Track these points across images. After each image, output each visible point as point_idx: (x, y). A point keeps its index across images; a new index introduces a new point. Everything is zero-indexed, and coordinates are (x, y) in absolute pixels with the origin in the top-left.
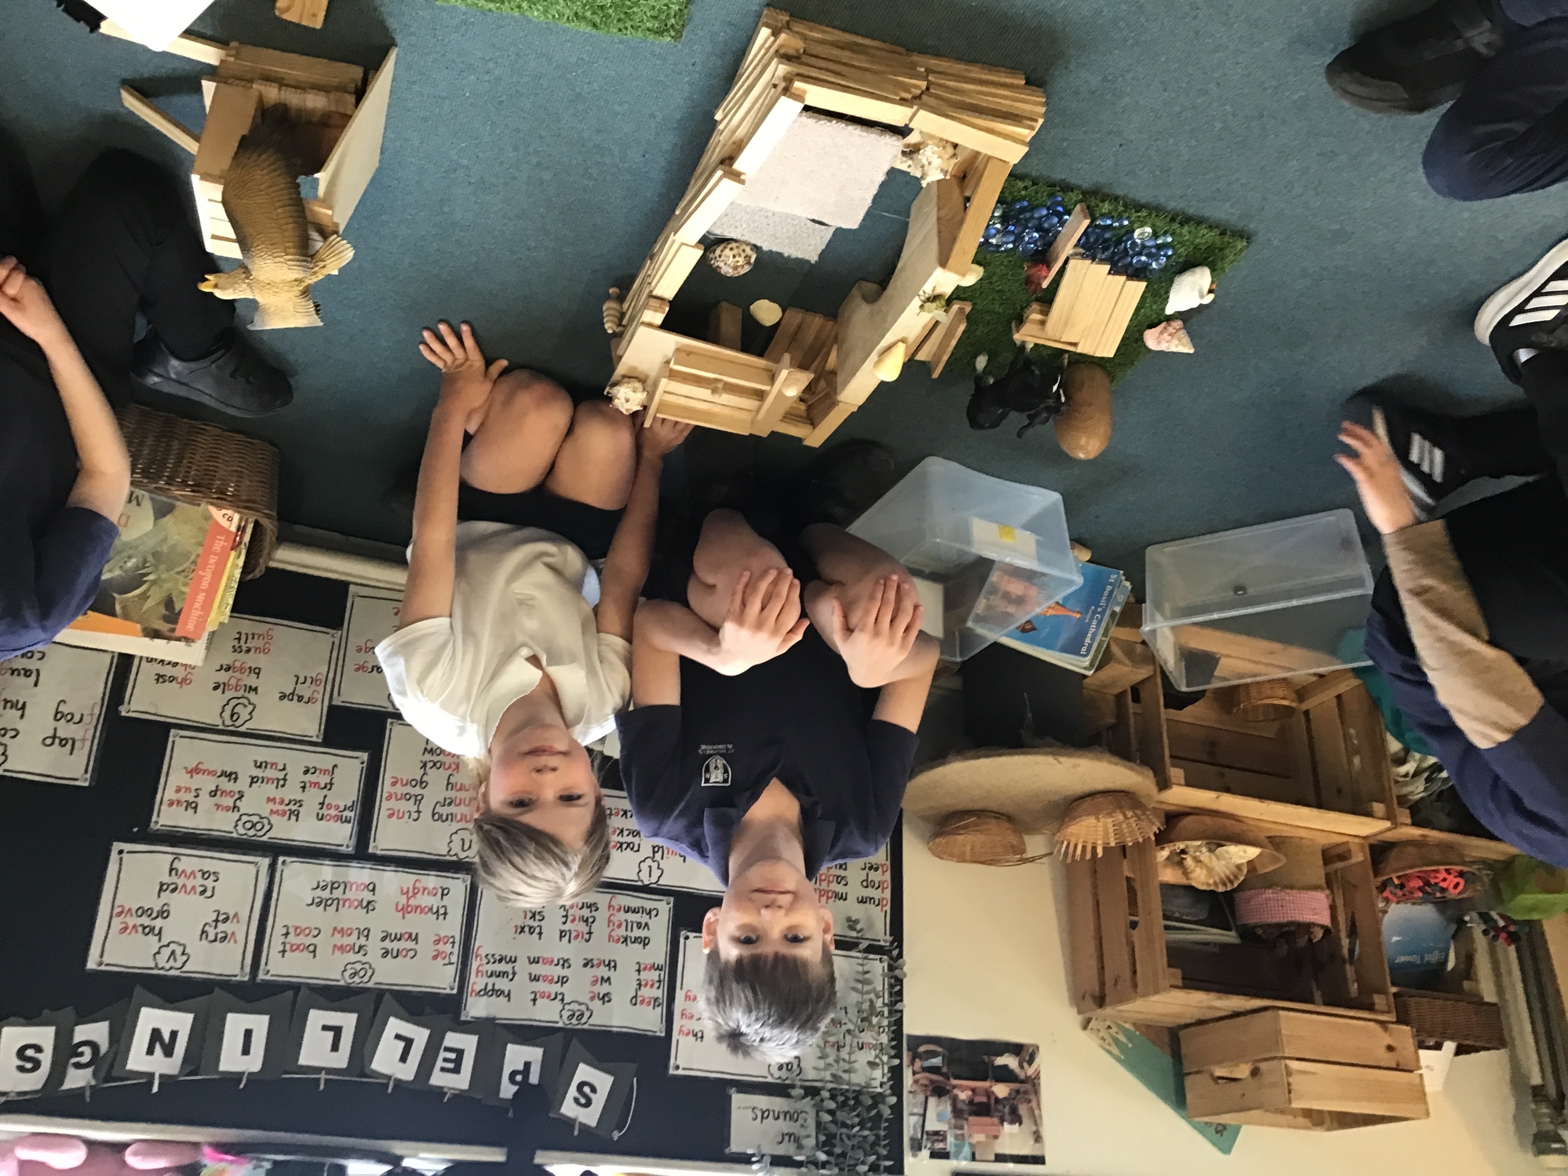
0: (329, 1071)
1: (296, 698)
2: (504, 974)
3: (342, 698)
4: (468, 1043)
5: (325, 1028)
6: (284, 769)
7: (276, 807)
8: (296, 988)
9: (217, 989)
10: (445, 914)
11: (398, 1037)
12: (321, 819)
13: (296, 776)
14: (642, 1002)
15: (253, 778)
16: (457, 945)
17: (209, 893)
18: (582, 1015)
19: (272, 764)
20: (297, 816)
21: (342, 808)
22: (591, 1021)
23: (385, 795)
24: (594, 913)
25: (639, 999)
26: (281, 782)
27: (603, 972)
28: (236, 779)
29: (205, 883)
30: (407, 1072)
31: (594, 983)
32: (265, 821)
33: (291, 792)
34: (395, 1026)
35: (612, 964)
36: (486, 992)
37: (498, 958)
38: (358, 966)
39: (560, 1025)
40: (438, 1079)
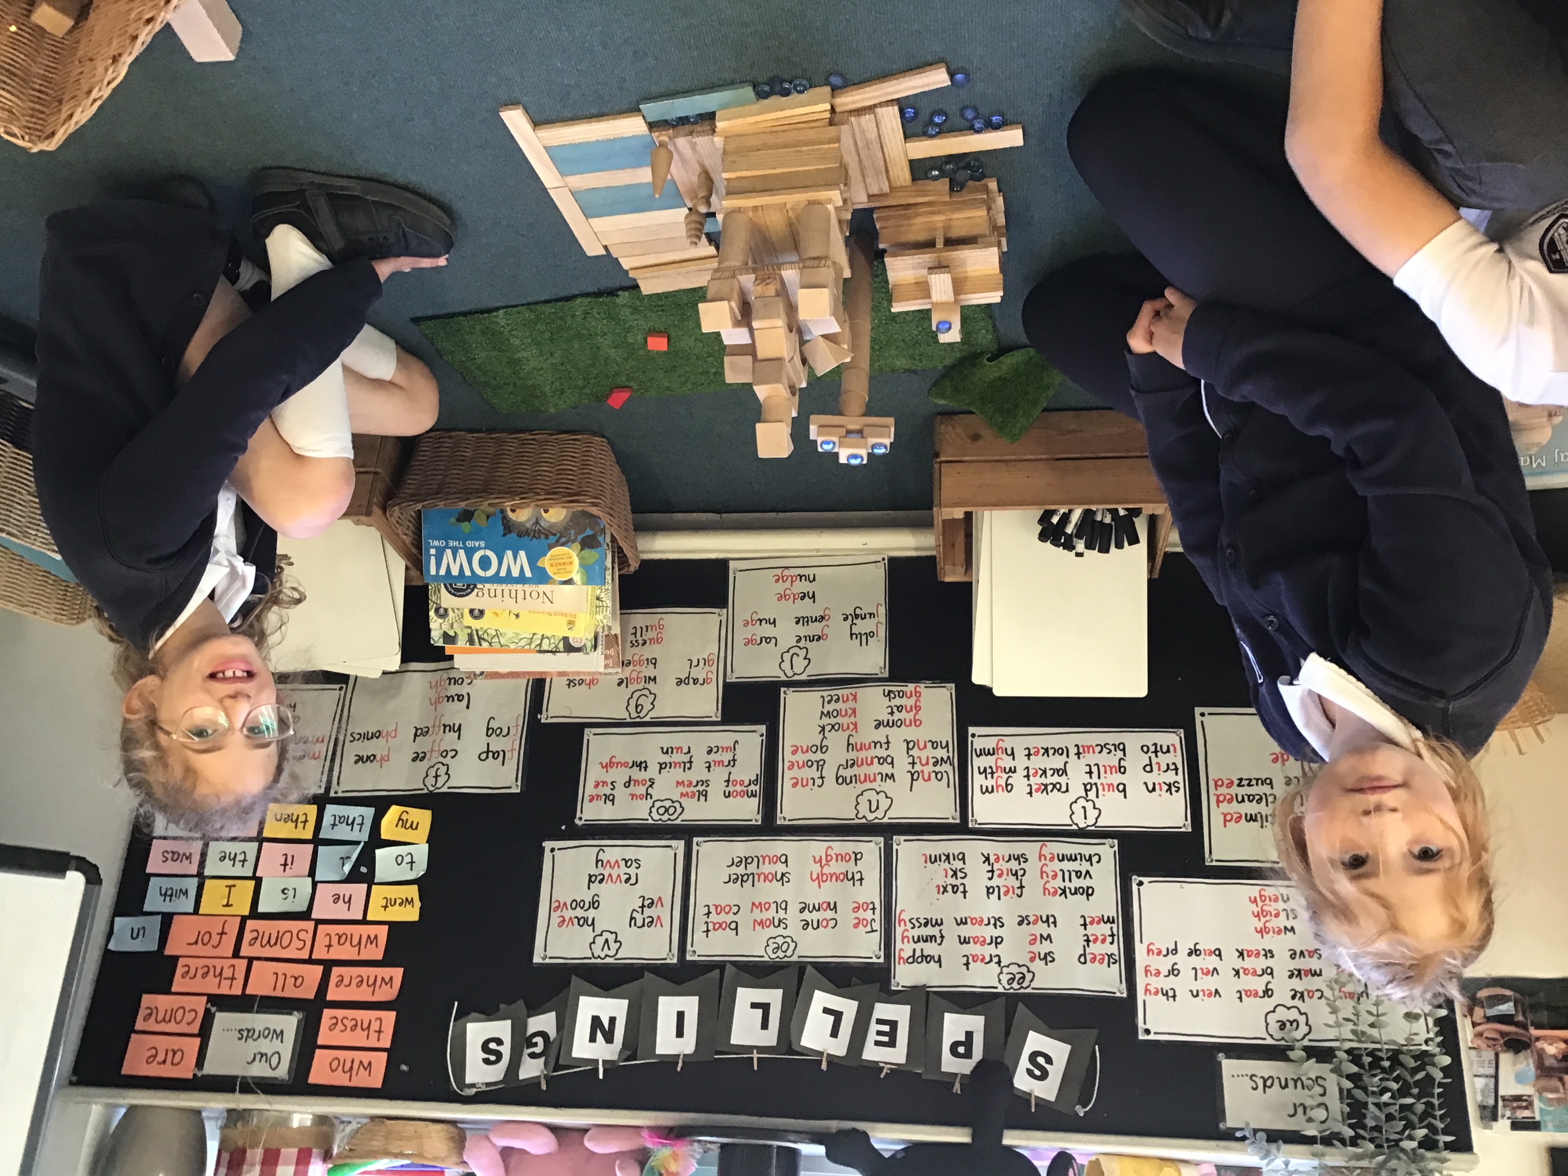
0: (761, 1049)
1: (691, 681)
2: (931, 938)
3: (735, 675)
4: (901, 1013)
5: (754, 1006)
6: (689, 752)
7: (685, 790)
8: (721, 966)
9: (646, 973)
10: (861, 879)
11: (826, 1011)
12: (729, 796)
13: (700, 758)
14: (1093, 960)
15: (661, 765)
16: (877, 911)
17: (633, 881)
18: (1024, 978)
19: (678, 749)
20: (706, 796)
21: (747, 783)
22: (1033, 985)
23: (787, 765)
24: (1023, 865)
25: (1089, 957)
26: (688, 765)
27: (1042, 929)
28: (646, 768)
29: (628, 871)
30: (838, 1047)
31: (1032, 942)
32: (677, 805)
33: (698, 772)
34: (821, 999)
35: (1051, 920)
36: (913, 959)
37: (923, 921)
38: (780, 940)
39: (1000, 990)
40: (871, 1053)
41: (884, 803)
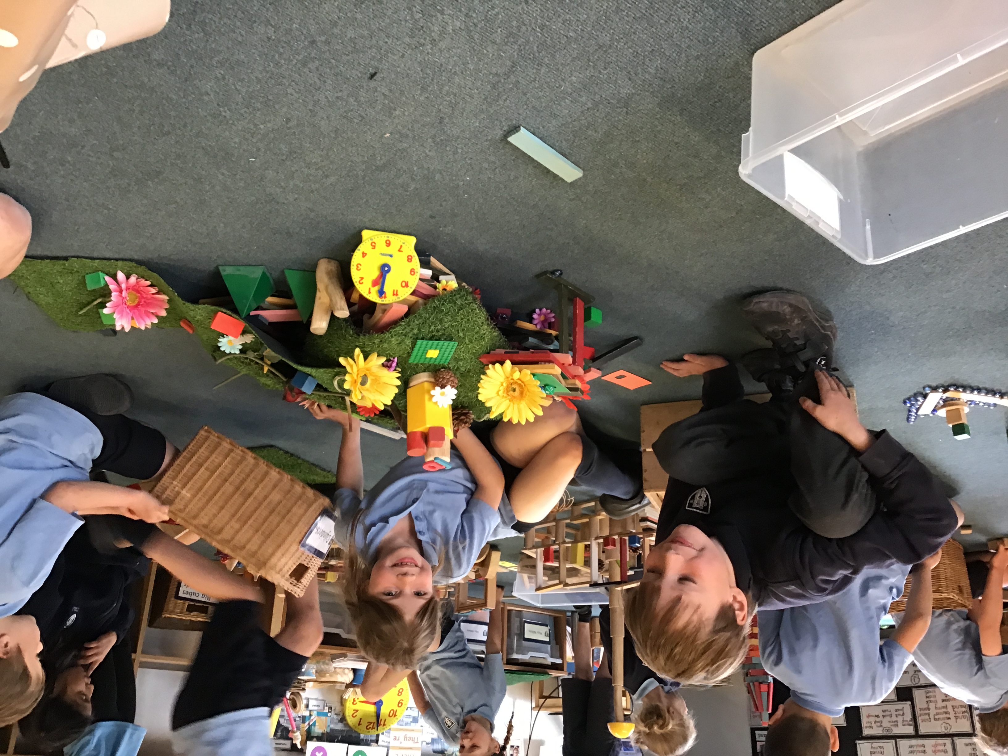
7: (891, 724)
12: (904, 725)
15: (883, 716)
20: (898, 725)
21: (909, 721)
23: (919, 715)
26: (891, 716)
28: (879, 717)
29: (881, 750)
32: (890, 729)
33: (894, 718)
41: (949, 727)
